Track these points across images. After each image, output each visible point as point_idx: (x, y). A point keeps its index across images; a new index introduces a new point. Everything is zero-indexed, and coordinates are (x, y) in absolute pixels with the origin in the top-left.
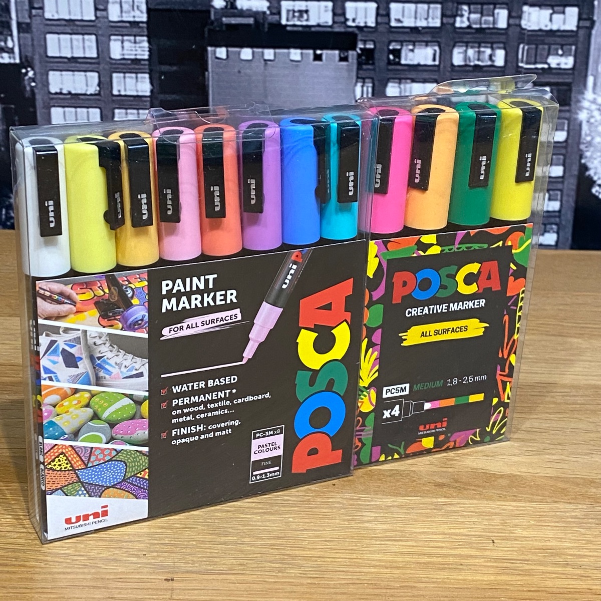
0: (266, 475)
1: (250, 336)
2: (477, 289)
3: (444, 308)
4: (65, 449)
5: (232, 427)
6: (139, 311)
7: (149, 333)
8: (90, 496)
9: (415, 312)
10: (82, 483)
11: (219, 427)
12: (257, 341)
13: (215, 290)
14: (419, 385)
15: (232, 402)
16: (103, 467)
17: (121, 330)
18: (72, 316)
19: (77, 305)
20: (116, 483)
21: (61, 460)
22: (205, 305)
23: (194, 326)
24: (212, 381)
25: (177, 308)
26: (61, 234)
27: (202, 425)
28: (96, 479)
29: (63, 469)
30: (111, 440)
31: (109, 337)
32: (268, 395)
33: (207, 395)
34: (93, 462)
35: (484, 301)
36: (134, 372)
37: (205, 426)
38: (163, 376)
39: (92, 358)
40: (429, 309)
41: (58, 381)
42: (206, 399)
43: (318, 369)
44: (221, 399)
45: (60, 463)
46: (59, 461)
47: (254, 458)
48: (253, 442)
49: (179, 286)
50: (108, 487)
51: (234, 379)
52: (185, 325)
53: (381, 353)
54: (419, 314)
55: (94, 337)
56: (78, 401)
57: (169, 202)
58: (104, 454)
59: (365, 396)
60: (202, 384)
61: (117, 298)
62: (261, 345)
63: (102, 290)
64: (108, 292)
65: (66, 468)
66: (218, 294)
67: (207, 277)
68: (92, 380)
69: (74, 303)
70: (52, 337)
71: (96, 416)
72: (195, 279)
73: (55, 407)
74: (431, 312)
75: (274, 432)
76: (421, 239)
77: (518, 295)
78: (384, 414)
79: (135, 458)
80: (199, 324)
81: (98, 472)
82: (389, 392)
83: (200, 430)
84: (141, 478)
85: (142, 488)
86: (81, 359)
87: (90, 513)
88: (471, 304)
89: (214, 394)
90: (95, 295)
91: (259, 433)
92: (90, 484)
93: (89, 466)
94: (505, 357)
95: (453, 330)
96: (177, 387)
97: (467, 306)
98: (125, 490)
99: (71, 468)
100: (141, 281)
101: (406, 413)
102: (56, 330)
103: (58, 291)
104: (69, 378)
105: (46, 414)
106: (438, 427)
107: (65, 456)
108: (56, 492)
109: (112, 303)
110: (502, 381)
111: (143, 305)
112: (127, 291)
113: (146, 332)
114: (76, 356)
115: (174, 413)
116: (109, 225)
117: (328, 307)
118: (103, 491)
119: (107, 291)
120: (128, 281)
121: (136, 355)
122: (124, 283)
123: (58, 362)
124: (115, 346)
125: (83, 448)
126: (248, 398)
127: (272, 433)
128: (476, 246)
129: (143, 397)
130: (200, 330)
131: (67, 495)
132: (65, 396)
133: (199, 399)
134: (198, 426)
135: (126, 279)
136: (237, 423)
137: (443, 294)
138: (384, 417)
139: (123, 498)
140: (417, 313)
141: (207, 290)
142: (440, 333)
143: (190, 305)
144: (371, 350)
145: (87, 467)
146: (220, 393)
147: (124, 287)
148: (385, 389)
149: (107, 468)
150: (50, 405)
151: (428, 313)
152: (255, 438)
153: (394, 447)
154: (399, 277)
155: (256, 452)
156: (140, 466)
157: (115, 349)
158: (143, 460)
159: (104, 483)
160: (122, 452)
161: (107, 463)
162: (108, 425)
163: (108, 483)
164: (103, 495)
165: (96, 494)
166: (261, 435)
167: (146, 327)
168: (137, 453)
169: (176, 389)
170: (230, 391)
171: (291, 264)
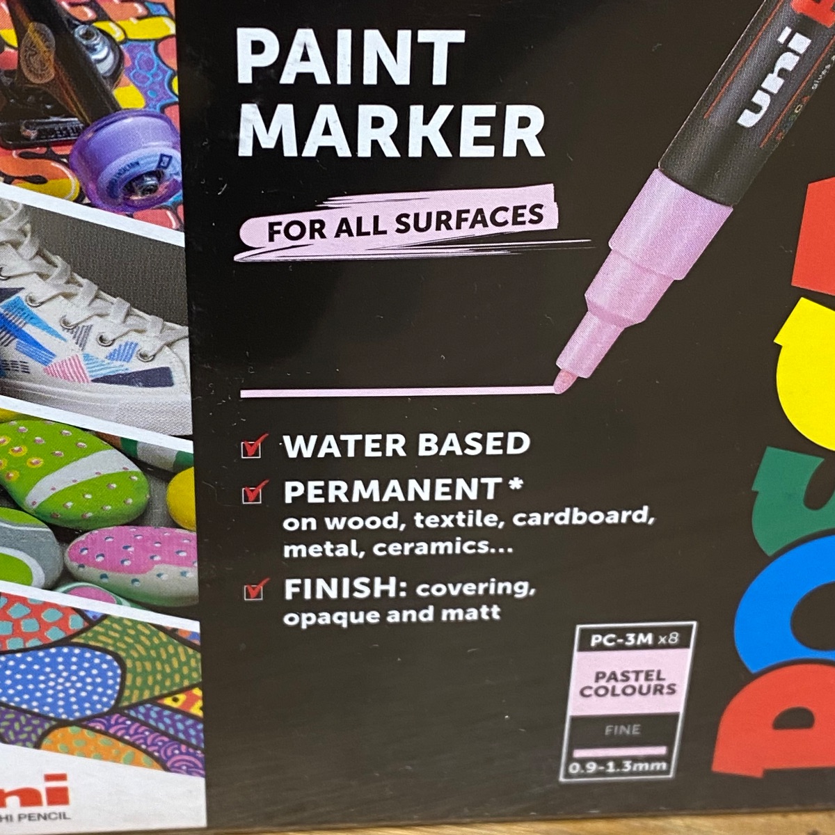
0: (619, 766)
1: (589, 295)
5: (504, 600)
6: (145, 136)
7: (187, 228)
8: (3, 739)
11: (454, 592)
12: (616, 320)
13: (457, 94)
15: (506, 517)
16: (39, 660)
17: (78, 200)
20: (88, 713)
22: (415, 150)
23: (368, 226)
24: (434, 438)
25: (301, 145)
27: (393, 580)
28: (19, 694)
30: (62, 579)
31: (32, 223)
32: (642, 515)
33: (413, 484)
34: (3, 640)
36: (136, 366)
37: (403, 585)
38: (245, 394)
42: (411, 498)
44: (466, 505)
47: (577, 707)
48: (577, 655)
49: (305, 56)
50: (63, 724)
51: (519, 443)
52: (331, 218)
58: (40, 621)
60: (396, 444)
62: (630, 335)
64: (15, 44)
66: (470, 112)
67: (424, 36)
71: (3, 495)
72: (373, 40)
75: (656, 639)
79: (154, 647)
80: (388, 224)
81: (24, 673)
83: (385, 593)
84: (175, 711)
85: (182, 742)
87: (7, 789)
89: (439, 482)
91: (603, 632)
92: (1, 704)
96: (300, 440)
98: (121, 739)
100: (150, 15)
109: (34, 90)
111: (161, 115)
112: (93, 49)
113: (174, 224)
115: (290, 525)
118: (46, 733)
119: (9, 36)
120: (93, 4)
121: (141, 302)
122: (75, 12)
124: (58, 260)
126: (566, 514)
127: (649, 638)
129: (172, 457)
130: (392, 245)
133: (382, 494)
134: (378, 580)
136: (523, 590)
139: (117, 761)
141: (421, 92)
143: (352, 143)
146: (461, 483)
147: (80, 31)
149: (53, 665)
152: (585, 647)
155: (587, 692)
156: (171, 676)
157: (56, 271)
158: (183, 658)
159: (46, 709)
160: (106, 622)
161: (53, 650)
162: (49, 530)
163: (61, 710)
164: (46, 742)
165: (23, 736)
166: (610, 640)
167: (176, 205)
168: (161, 634)
169: (297, 447)
170: (499, 480)
171: (788, 31)
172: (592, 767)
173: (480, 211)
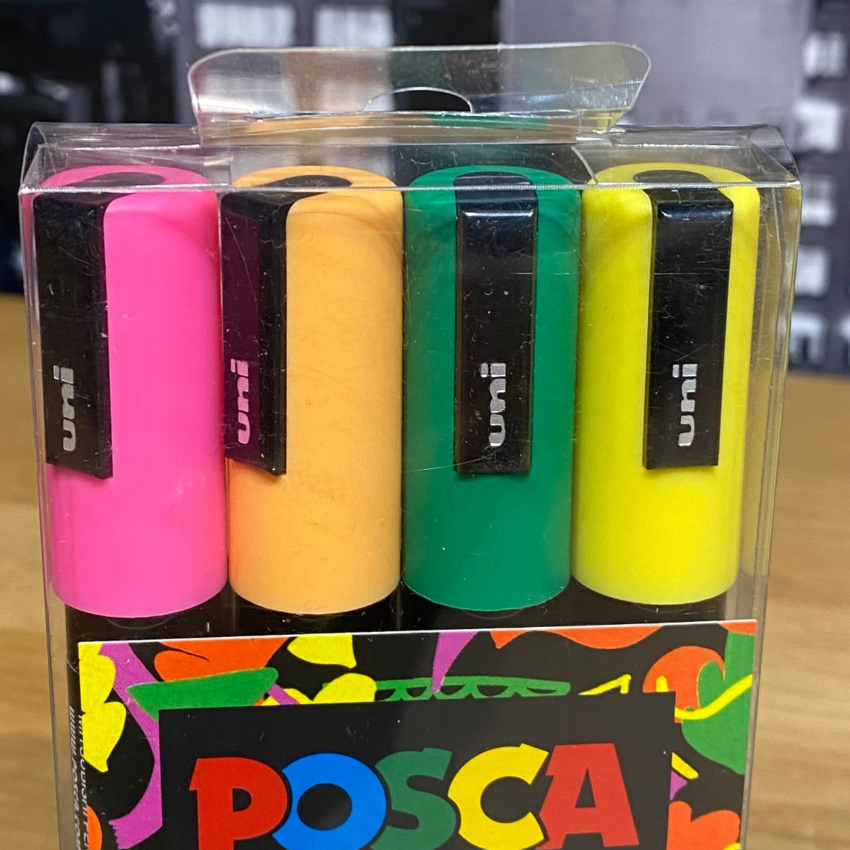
2: (541, 838)
76: (291, 649)
128: (520, 687)
154: (216, 776)
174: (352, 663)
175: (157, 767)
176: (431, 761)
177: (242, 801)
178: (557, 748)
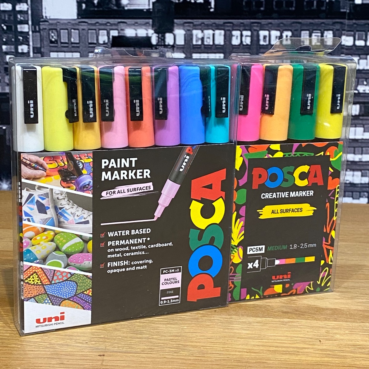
0: (170, 301)
1: (159, 202)
2: (308, 183)
3: (286, 194)
4: (37, 270)
5: (147, 264)
6: (87, 179)
7: (93, 194)
8: (53, 304)
9: (268, 196)
10: (48, 295)
11: (138, 263)
12: (163, 206)
13: (136, 168)
14: (271, 247)
15: (147, 246)
16: (61, 285)
17: (75, 190)
18: (43, 178)
19: (47, 171)
20: (70, 296)
21: (34, 277)
22: (130, 178)
23: (122, 191)
24: (134, 231)
25: (112, 178)
26: (38, 123)
27: (127, 261)
28: (57, 293)
29: (35, 284)
30: (67, 266)
31: (67, 195)
32: (171, 244)
33: (131, 240)
34: (55, 280)
35: (313, 191)
36: (83, 220)
37: (129, 262)
38: (102, 224)
39: (56, 208)
40: (277, 195)
41: (34, 222)
42: (130, 243)
43: (204, 229)
44: (140, 244)
45: (34, 279)
46: (33, 278)
47: (162, 287)
48: (161, 275)
49: (113, 163)
50: (65, 299)
51: (149, 230)
52: (116, 190)
53: (245, 223)
54: (270, 198)
55: (58, 194)
56: (46, 237)
57: (107, 108)
58: (62, 276)
59: (236, 252)
60: (128, 232)
61: (72, 169)
62: (166, 208)
63: (63, 163)
65: (37, 283)
66: (138, 171)
67: (131, 159)
68: (55, 223)
69: (45, 170)
70: (30, 191)
71: (57, 249)
72: (123, 160)
73: (31, 239)
74: (278, 197)
75: (175, 271)
76: (270, 147)
77: (335, 189)
78: (248, 266)
79: (83, 280)
80: (126, 191)
81: (58, 288)
82: (252, 250)
83: (126, 264)
84: (86, 295)
85: (87, 302)
86: (49, 208)
87: (53, 317)
88: (304, 193)
89: (135, 240)
90: (58, 166)
91: (165, 270)
92: (53, 296)
93: (52, 283)
94: (328, 232)
95: (293, 211)
96: (111, 233)
97: (301, 194)
98: (76, 302)
99: (41, 284)
100: (89, 158)
101: (263, 266)
102: (33, 187)
103: (35, 161)
104: (40, 220)
105: (25, 244)
106: (284, 278)
107: (37, 274)
108: (31, 300)
109: (69, 172)
110: (326, 248)
111: (90, 175)
112: (79, 164)
113: (91, 193)
114: (46, 206)
115: (109, 251)
116: (68, 120)
117: (210, 187)
118: (62, 302)
119: (66, 163)
120: (80, 157)
121: (84, 208)
122: (77, 159)
123: (33, 209)
124: (71, 201)
125: (49, 271)
126: (157, 245)
127: (173, 271)
128: (306, 154)
129: (88, 238)
130: (126, 195)
131: (37, 302)
132: (37, 233)
133: (125, 243)
134: (124, 261)
135: (78, 156)
136: (151, 262)
137: (285, 185)
138: (249, 268)
139: (74, 308)
140: (269, 197)
141: (131, 168)
142: (284, 212)
143: (120, 177)
144: (239, 220)
145: (51, 284)
146: (139, 239)
147: (77, 161)
148: (249, 248)
149: (64, 285)
150: (28, 238)
151: (276, 197)
152: (162, 273)
153: (256, 290)
154: (256, 171)
155: (163, 284)
156: (86, 286)
157: (71, 203)
158: (89, 282)
159: (62, 296)
160: (75, 275)
161: (64, 282)
162: (65, 255)
163: (65, 296)
164: (61, 304)
165: (57, 303)
166: (167, 271)
167: (91, 190)
168: (85, 277)
169: (110, 234)
170: (146, 238)
171: (186, 155)
172: (165, 302)
173: (141, 188)
174: (279, 150)
175: (247, 169)
176: (291, 168)
177: (260, 176)
178: (312, 166)
